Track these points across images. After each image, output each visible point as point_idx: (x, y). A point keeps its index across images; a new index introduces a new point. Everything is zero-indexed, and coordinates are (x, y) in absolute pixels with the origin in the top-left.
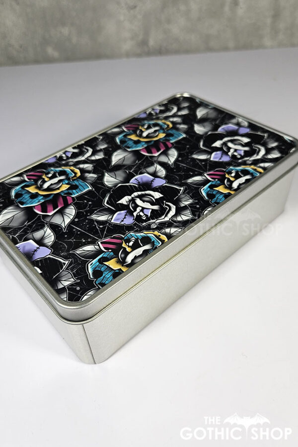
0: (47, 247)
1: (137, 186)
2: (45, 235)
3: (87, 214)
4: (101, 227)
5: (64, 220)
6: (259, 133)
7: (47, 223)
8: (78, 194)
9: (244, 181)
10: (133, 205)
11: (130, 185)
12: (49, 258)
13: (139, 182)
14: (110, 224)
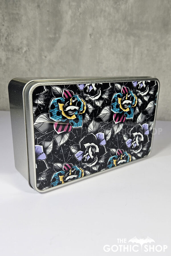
0: (46, 155)
1: (96, 139)
2: (49, 147)
3: (70, 144)
4: (70, 155)
5: (61, 142)
6: (148, 138)
7: (54, 139)
8: (75, 127)
9: (122, 162)
10: (87, 150)
11: (95, 137)
12: (44, 161)
13: (98, 137)
14: (74, 156)
